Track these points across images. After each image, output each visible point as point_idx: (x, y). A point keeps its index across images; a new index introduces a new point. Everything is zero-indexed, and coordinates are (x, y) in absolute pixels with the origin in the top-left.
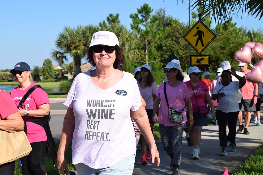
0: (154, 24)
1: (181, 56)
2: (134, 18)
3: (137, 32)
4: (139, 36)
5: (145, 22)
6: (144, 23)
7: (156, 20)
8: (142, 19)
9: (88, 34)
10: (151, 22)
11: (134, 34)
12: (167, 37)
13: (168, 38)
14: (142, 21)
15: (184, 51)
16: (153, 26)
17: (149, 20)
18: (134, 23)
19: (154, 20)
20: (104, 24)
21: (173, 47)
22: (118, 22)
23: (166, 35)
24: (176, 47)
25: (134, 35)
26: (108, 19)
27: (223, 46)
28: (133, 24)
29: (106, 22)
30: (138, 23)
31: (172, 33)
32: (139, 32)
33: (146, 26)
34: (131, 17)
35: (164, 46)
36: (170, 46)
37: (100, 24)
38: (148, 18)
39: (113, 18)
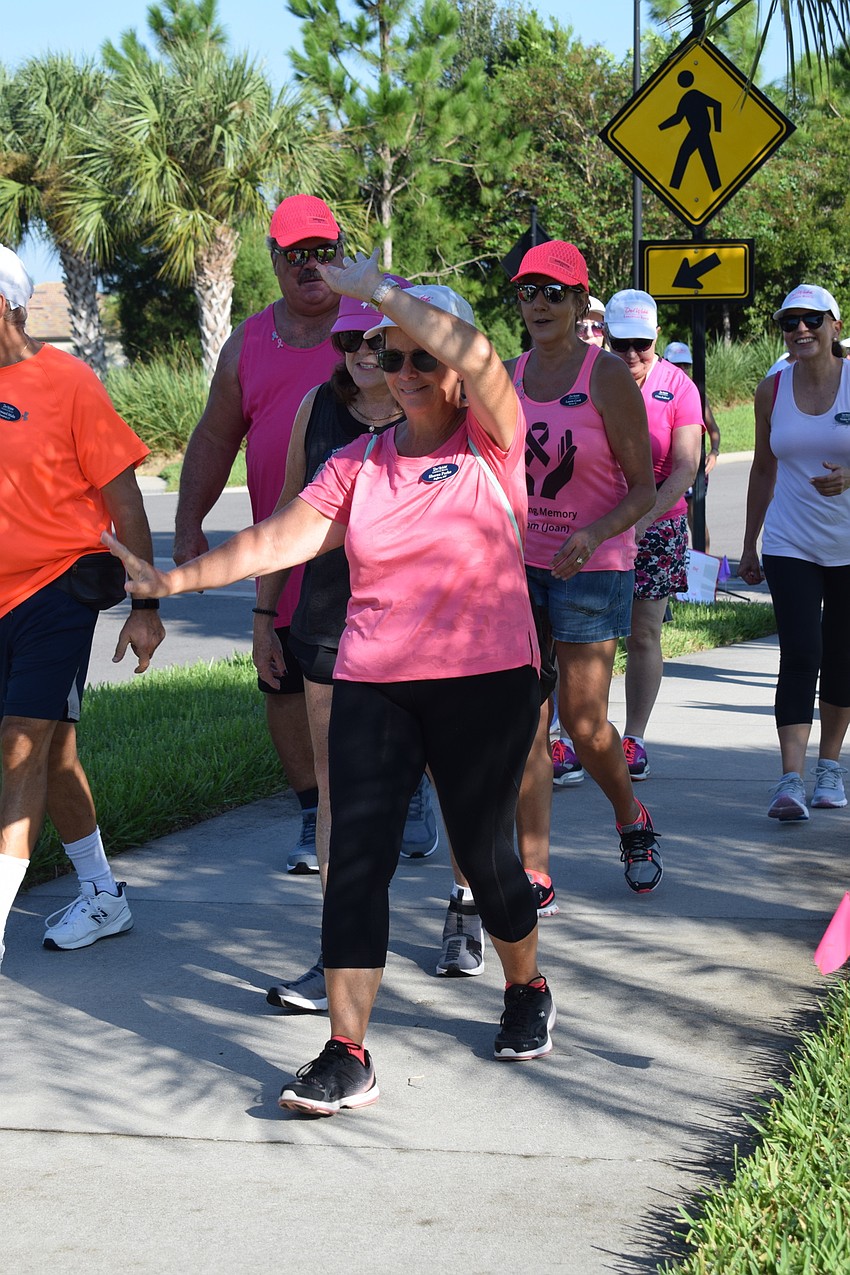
0: (435, 54)
1: (589, 241)
2: (313, 13)
3: (326, 102)
4: (339, 121)
5: (376, 41)
6: (374, 46)
7: (447, 27)
8: (361, 24)
9: (39, 108)
10: (411, 44)
11: (314, 112)
12: (509, 131)
13: (512, 136)
14: (361, 35)
15: (602, 214)
16: (426, 64)
17: (401, 30)
18: (308, 45)
19: (435, 28)
20: (127, 50)
21: (545, 191)
22: (217, 38)
23: (501, 120)
24: (562, 189)
25: (310, 116)
26: (157, 23)
27: (832, 185)
28: (302, 52)
29: (147, 38)
30: (335, 49)
31: (539, 104)
32: (337, 97)
33: (381, 63)
34: (294, 11)
35: (491, 186)
36: (523, 186)
37: (109, 50)
38: (395, 16)
39: (185, 17)
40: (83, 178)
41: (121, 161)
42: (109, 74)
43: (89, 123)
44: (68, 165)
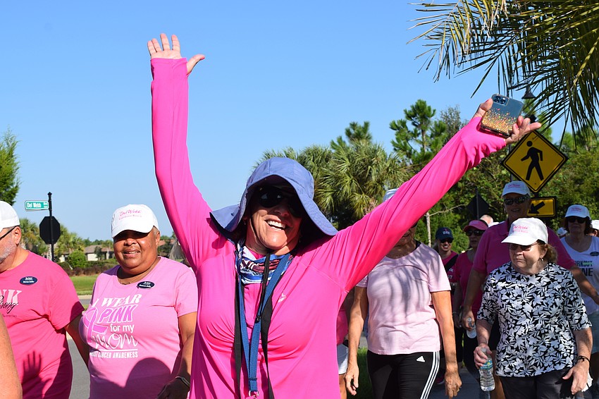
0: (439, 139)
1: (495, 199)
2: (399, 128)
3: (405, 157)
4: (409, 163)
5: (421, 136)
6: (420, 138)
7: (443, 130)
8: (416, 131)
10: (432, 136)
11: (401, 160)
14: (415, 135)
16: (437, 143)
17: (428, 133)
18: (397, 139)
19: (439, 130)
20: (339, 143)
21: (479, 183)
22: (369, 138)
24: (486, 182)
25: (399, 162)
26: (348, 133)
27: (579, 177)
28: (396, 141)
29: (345, 138)
30: (407, 139)
32: (409, 155)
33: (422, 143)
34: (392, 128)
36: (472, 182)
37: (333, 143)
38: (426, 128)
39: (358, 131)
40: (325, 184)
41: (338, 179)
42: (333, 151)
43: (327, 167)
44: (321, 181)
